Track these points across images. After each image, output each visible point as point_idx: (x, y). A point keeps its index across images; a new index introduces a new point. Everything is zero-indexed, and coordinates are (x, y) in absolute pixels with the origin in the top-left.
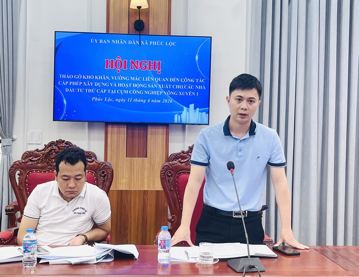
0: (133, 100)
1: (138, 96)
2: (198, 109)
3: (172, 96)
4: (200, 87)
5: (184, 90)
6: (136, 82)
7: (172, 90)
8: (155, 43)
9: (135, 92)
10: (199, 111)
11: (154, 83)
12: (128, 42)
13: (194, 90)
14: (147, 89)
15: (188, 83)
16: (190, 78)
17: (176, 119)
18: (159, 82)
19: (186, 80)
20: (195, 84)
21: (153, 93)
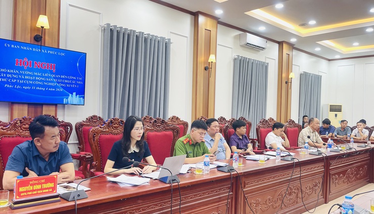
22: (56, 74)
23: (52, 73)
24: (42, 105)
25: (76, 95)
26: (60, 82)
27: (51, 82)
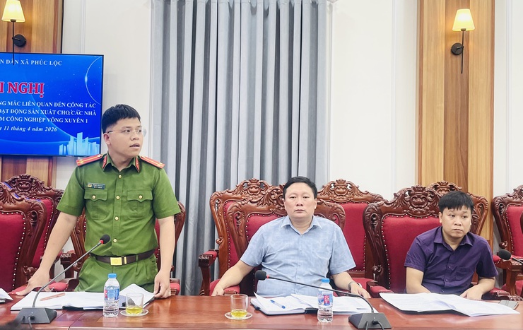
0: (10, 128)
1: (16, 124)
2: (87, 139)
3: (57, 124)
4: (90, 113)
5: (71, 117)
6: (14, 107)
7: (56, 116)
8: (37, 63)
9: (13, 119)
10: (89, 141)
11: (35, 108)
12: (5, 62)
13: (83, 116)
14: (28, 116)
15: (76, 109)
16: (78, 103)
17: (61, 149)
18: (42, 108)
19: (74, 105)
20: (84, 109)
21: (34, 120)
22: (45, 100)
23: (37, 99)
24: (25, 158)
25: (84, 138)
26: (53, 115)
27: (37, 116)
